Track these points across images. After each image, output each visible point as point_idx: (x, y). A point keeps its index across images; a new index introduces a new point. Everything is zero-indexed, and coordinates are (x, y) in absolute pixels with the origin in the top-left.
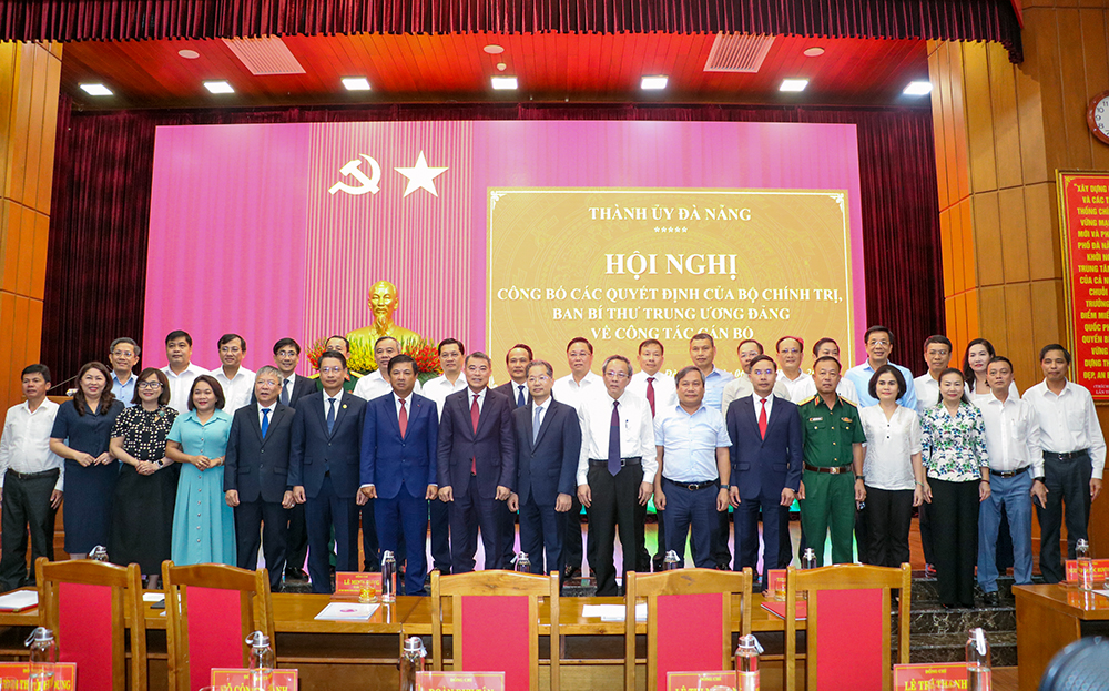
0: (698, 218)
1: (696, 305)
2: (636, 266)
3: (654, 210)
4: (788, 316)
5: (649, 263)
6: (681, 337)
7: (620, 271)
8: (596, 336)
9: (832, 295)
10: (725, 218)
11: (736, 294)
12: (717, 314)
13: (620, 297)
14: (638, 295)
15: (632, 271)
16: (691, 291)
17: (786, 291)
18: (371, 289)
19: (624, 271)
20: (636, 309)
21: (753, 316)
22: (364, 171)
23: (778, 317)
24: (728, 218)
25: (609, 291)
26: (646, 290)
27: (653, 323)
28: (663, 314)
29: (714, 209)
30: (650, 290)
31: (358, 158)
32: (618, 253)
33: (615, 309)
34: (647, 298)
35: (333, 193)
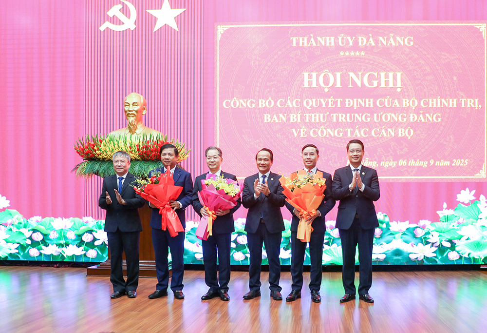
0: (373, 44)
1: (371, 111)
2: (326, 82)
3: (340, 38)
4: (440, 120)
5: (336, 80)
6: (359, 135)
7: (314, 85)
8: (296, 135)
9: (474, 103)
10: (394, 45)
11: (401, 103)
12: (386, 119)
13: (314, 105)
14: (327, 104)
15: (322, 84)
16: (367, 100)
17: (439, 100)
19: (317, 85)
20: (326, 114)
21: (414, 119)
22: (125, 13)
23: (433, 120)
24: (396, 44)
25: (306, 100)
26: (334, 100)
27: (337, 124)
28: (346, 118)
29: (385, 38)
30: (336, 100)
31: (120, 3)
32: (313, 72)
33: (310, 115)
34: (334, 106)
35: (102, 30)
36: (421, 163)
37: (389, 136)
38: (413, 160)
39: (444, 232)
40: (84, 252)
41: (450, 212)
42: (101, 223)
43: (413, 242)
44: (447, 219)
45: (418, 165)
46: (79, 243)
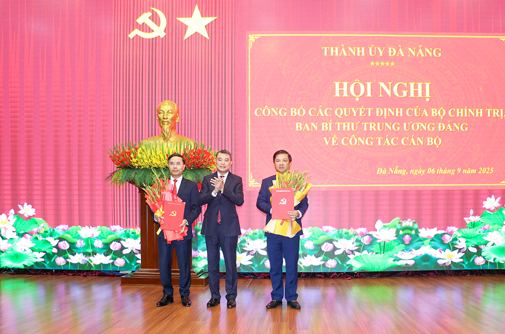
0: (403, 55)
1: (401, 120)
2: (357, 91)
3: (370, 49)
4: (466, 129)
5: (367, 89)
6: (389, 144)
7: (345, 94)
8: (327, 143)
9: (499, 113)
10: (422, 55)
11: (429, 112)
12: (415, 128)
13: (345, 114)
14: (358, 113)
15: (353, 94)
16: (397, 109)
17: (466, 110)
18: (157, 107)
19: (348, 95)
20: (357, 123)
21: (442, 128)
22: (154, 20)
23: (460, 129)
24: (425, 55)
25: (337, 109)
26: (364, 109)
27: (368, 133)
28: (376, 127)
29: (414, 49)
30: (367, 109)
31: (150, 11)
32: (343, 81)
33: (341, 123)
34: (365, 115)
35: (131, 38)
36: (449, 171)
37: (418, 144)
38: (441, 168)
39: (471, 238)
40: (111, 261)
41: (477, 218)
42: (129, 231)
43: (441, 248)
44: (474, 225)
45: (446, 173)
46: (107, 252)
